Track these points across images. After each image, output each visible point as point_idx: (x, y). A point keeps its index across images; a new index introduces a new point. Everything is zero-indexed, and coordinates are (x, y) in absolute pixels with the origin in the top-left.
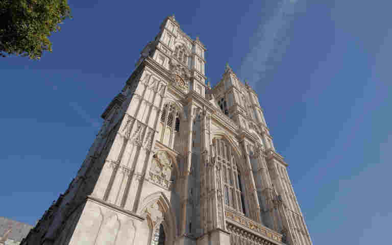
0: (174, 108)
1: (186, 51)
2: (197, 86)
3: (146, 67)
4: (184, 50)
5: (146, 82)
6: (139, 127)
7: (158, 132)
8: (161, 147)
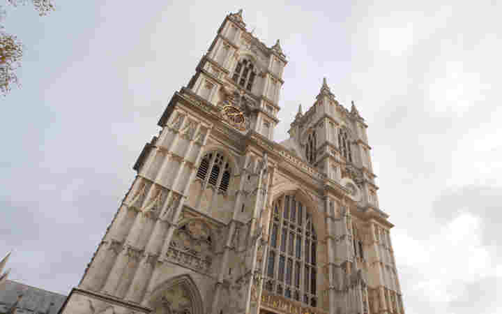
0: (222, 158)
1: (255, 67)
2: (262, 123)
3: (178, 104)
4: (251, 66)
5: (175, 126)
6: (158, 193)
7: (186, 198)
8: (193, 215)
